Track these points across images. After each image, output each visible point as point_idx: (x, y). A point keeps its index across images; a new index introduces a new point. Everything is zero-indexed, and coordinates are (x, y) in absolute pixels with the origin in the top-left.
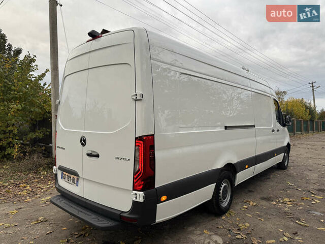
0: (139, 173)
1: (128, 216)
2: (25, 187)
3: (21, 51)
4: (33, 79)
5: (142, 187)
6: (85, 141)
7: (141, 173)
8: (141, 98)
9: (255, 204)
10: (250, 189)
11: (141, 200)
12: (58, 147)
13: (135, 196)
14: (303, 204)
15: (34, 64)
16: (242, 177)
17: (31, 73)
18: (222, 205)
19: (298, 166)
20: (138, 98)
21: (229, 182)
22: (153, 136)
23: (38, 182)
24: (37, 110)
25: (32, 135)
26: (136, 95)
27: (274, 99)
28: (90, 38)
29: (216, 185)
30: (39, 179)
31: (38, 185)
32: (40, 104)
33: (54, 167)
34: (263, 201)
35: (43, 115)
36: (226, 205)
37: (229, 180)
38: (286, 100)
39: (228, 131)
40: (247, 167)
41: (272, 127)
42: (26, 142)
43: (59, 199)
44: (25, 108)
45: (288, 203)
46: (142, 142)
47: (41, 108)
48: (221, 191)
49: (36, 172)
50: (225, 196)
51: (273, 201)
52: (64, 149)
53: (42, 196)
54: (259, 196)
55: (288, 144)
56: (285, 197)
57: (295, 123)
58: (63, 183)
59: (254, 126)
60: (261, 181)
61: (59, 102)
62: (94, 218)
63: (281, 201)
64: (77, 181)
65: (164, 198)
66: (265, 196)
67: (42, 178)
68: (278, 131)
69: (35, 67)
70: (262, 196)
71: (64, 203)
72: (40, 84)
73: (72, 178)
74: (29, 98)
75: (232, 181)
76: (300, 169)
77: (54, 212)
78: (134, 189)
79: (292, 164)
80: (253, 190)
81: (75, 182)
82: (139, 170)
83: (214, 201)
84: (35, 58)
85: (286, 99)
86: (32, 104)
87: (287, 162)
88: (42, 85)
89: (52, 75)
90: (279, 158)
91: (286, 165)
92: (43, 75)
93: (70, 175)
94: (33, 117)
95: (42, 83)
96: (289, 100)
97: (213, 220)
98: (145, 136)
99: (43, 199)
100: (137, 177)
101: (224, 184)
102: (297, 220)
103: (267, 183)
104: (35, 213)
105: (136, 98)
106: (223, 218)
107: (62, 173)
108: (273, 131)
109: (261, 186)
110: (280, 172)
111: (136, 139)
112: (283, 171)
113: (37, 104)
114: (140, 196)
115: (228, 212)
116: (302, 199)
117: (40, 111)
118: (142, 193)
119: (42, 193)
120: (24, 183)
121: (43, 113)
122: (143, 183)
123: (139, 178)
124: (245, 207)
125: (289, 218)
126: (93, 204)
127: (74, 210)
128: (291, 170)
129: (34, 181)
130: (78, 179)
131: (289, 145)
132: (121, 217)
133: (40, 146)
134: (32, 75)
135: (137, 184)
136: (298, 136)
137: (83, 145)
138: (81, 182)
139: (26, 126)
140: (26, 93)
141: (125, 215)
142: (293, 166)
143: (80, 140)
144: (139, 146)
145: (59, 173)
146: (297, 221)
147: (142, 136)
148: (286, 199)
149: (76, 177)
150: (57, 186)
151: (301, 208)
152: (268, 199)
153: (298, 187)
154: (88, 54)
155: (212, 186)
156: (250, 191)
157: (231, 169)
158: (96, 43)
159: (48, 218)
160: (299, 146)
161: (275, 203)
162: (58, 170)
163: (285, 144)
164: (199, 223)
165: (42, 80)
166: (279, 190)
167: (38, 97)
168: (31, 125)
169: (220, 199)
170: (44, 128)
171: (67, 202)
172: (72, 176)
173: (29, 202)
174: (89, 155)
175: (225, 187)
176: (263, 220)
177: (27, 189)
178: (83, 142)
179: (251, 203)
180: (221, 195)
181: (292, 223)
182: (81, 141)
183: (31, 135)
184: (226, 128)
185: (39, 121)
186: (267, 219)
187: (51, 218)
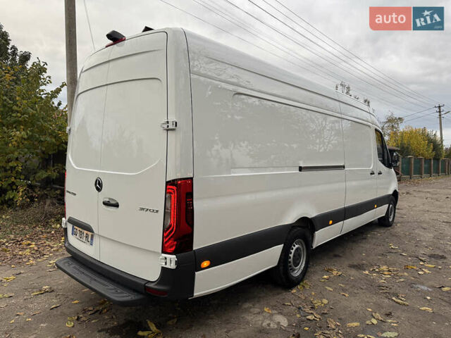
0: (171, 229)
1: (156, 287)
2: (29, 245)
3: (29, 56)
4: (43, 96)
5: (173, 248)
6: (100, 184)
7: (173, 229)
8: (174, 127)
9: (340, 273)
10: (337, 253)
11: (173, 266)
12: (68, 192)
13: (164, 261)
14: (406, 274)
15: (45, 75)
16: (322, 236)
17: (41, 88)
18: (292, 274)
19: (408, 222)
20: (171, 127)
21: (303, 243)
22: (192, 179)
23: (47, 239)
24: (48, 139)
25: (43, 174)
26: (168, 122)
27: (376, 130)
28: (111, 42)
29: (284, 247)
30: (49, 235)
31: (47, 243)
32: (53, 131)
33: (63, 219)
34: (352, 269)
35: (58, 146)
36: (298, 274)
37: (304, 241)
38: (402, 130)
39: (303, 173)
40: (331, 222)
41: (371, 168)
42: (34, 183)
43: (68, 262)
44: (32, 135)
45: (386, 273)
46: (175, 188)
47: (55, 137)
48: (291, 256)
49: (46, 225)
50: (298, 261)
51: (365, 270)
52: (75, 194)
53: (50, 257)
54: (347, 263)
55: (395, 192)
56: (383, 265)
57: (413, 162)
58: (74, 241)
59: (344, 167)
60: (354, 242)
61: (70, 130)
62: (111, 289)
63: (377, 270)
64: (92, 239)
65: (206, 264)
66: (355, 263)
67: (53, 232)
68: (380, 173)
69: (48, 79)
70: (351, 263)
71: (74, 267)
72: (53, 103)
73: (85, 235)
74: (38, 123)
75: (308, 241)
76: (410, 226)
77: (64, 280)
78: (163, 252)
79: (401, 220)
80: (341, 255)
81: (89, 240)
82: (170, 226)
83: (281, 268)
84: (45, 66)
85: (402, 128)
86: (42, 131)
87: (392, 216)
88: (56, 104)
89: (68, 91)
90: (381, 211)
91: (391, 220)
92: (58, 91)
93: (83, 231)
94: (44, 149)
95: (55, 101)
96: (406, 130)
97: (278, 294)
98: (181, 179)
99: (51, 262)
100: (168, 235)
101: (297, 246)
102: (394, 296)
103: (361, 245)
104: (39, 281)
105: (168, 126)
106: (294, 291)
107: (73, 227)
108: (372, 174)
109: (352, 249)
110: (382, 230)
111: (168, 183)
112: (386, 228)
113: (50, 131)
114: (171, 261)
115: (301, 284)
116: (406, 268)
117: (54, 140)
118: (174, 257)
119: (51, 253)
120: (28, 239)
121: (58, 143)
122: (175, 243)
123: (170, 236)
124: (325, 277)
125: (384, 293)
126: (111, 270)
127: (86, 277)
128: (398, 228)
129: (41, 236)
130: (92, 236)
131: (395, 194)
132: (146, 288)
133: (54, 188)
134: (43, 91)
135: (168, 244)
136: (416, 181)
137: (99, 190)
138: (96, 239)
139: (35, 161)
140: (33, 115)
141: (151, 285)
142: (401, 223)
143: (94, 183)
144: (170, 193)
145: (70, 227)
146: (394, 298)
147: (176, 180)
148: (384, 268)
149: (90, 234)
150: (67, 245)
151: (402, 280)
152: (359, 267)
153: (404, 251)
154: (107, 64)
155: (279, 248)
156: (336, 256)
157: (307, 226)
158: (118, 49)
159: (55, 287)
160: (415, 194)
161: (367, 272)
162: (68, 223)
163: (391, 192)
164: (260, 297)
165: (56, 97)
166: (376, 255)
167: (50, 121)
168: (41, 160)
169: (290, 266)
170: (60, 165)
171: (78, 267)
172: (85, 232)
173: (32, 265)
174: (107, 204)
175: (297, 249)
176: (347, 295)
177: (30, 248)
178: (99, 186)
179: (335, 273)
180: (291, 260)
181: (387, 301)
182: (96, 184)
183: (40, 173)
184: (301, 169)
185: (53, 154)
186: (353, 295)
187: (60, 287)
